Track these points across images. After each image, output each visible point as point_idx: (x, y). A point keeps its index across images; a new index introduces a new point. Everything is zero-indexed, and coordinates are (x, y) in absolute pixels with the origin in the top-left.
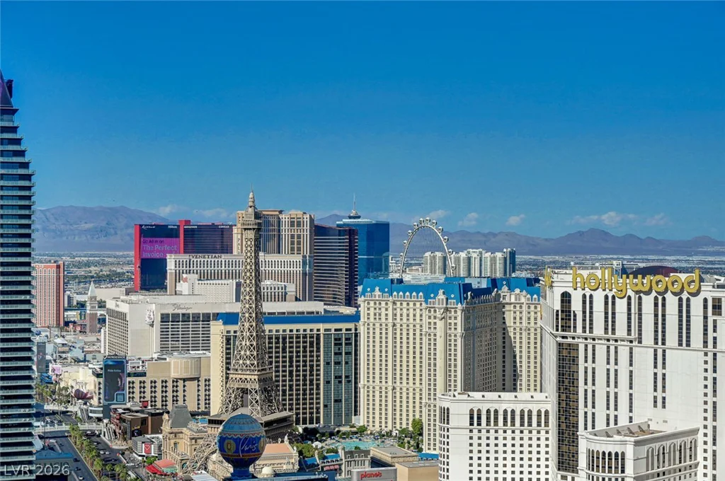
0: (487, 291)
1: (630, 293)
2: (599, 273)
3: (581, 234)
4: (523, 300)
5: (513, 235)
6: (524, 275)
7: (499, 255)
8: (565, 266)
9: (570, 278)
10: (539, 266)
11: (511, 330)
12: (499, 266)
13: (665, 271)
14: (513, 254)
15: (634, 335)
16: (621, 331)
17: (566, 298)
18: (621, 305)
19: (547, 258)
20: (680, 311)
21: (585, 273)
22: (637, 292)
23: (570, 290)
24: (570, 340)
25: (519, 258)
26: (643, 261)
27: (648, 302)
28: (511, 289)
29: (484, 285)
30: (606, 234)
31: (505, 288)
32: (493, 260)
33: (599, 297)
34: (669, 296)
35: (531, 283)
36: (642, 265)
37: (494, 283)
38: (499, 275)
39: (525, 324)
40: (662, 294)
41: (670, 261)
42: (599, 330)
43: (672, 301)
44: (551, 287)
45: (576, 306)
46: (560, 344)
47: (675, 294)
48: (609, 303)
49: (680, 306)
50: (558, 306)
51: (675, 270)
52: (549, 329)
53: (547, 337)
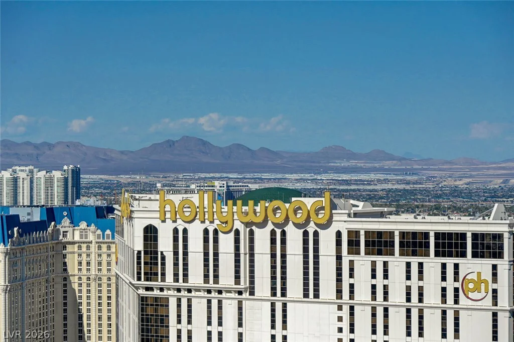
0: (41, 226)
1: (238, 225)
2: (195, 198)
3: (170, 144)
4: (91, 237)
5: (76, 145)
6: (92, 202)
7: (57, 174)
8: (150, 188)
9: (155, 206)
10: (113, 189)
11: (75, 281)
12: (57, 190)
13: (286, 195)
14: (76, 173)
15: (244, 283)
16: (227, 279)
17: (151, 233)
18: (226, 243)
19: (124, 179)
20: (306, 250)
21: (176, 199)
22: (247, 224)
23: (156, 223)
24: (156, 293)
25: (85, 179)
26: (256, 180)
27: (262, 237)
28: (74, 223)
29: (37, 217)
30: (204, 143)
31: (66, 222)
32: (49, 182)
33: (196, 232)
34: (290, 229)
35: (103, 213)
36: (254, 187)
37: (51, 214)
38: (57, 202)
39: (93, 271)
40: (282, 225)
41: (291, 181)
42: (196, 277)
43: (294, 236)
44: (130, 218)
45: (165, 245)
46: (143, 299)
47: (298, 226)
48: (210, 239)
49: (306, 242)
50: (139, 245)
51: (298, 193)
52: (128, 277)
53: (126, 290)
